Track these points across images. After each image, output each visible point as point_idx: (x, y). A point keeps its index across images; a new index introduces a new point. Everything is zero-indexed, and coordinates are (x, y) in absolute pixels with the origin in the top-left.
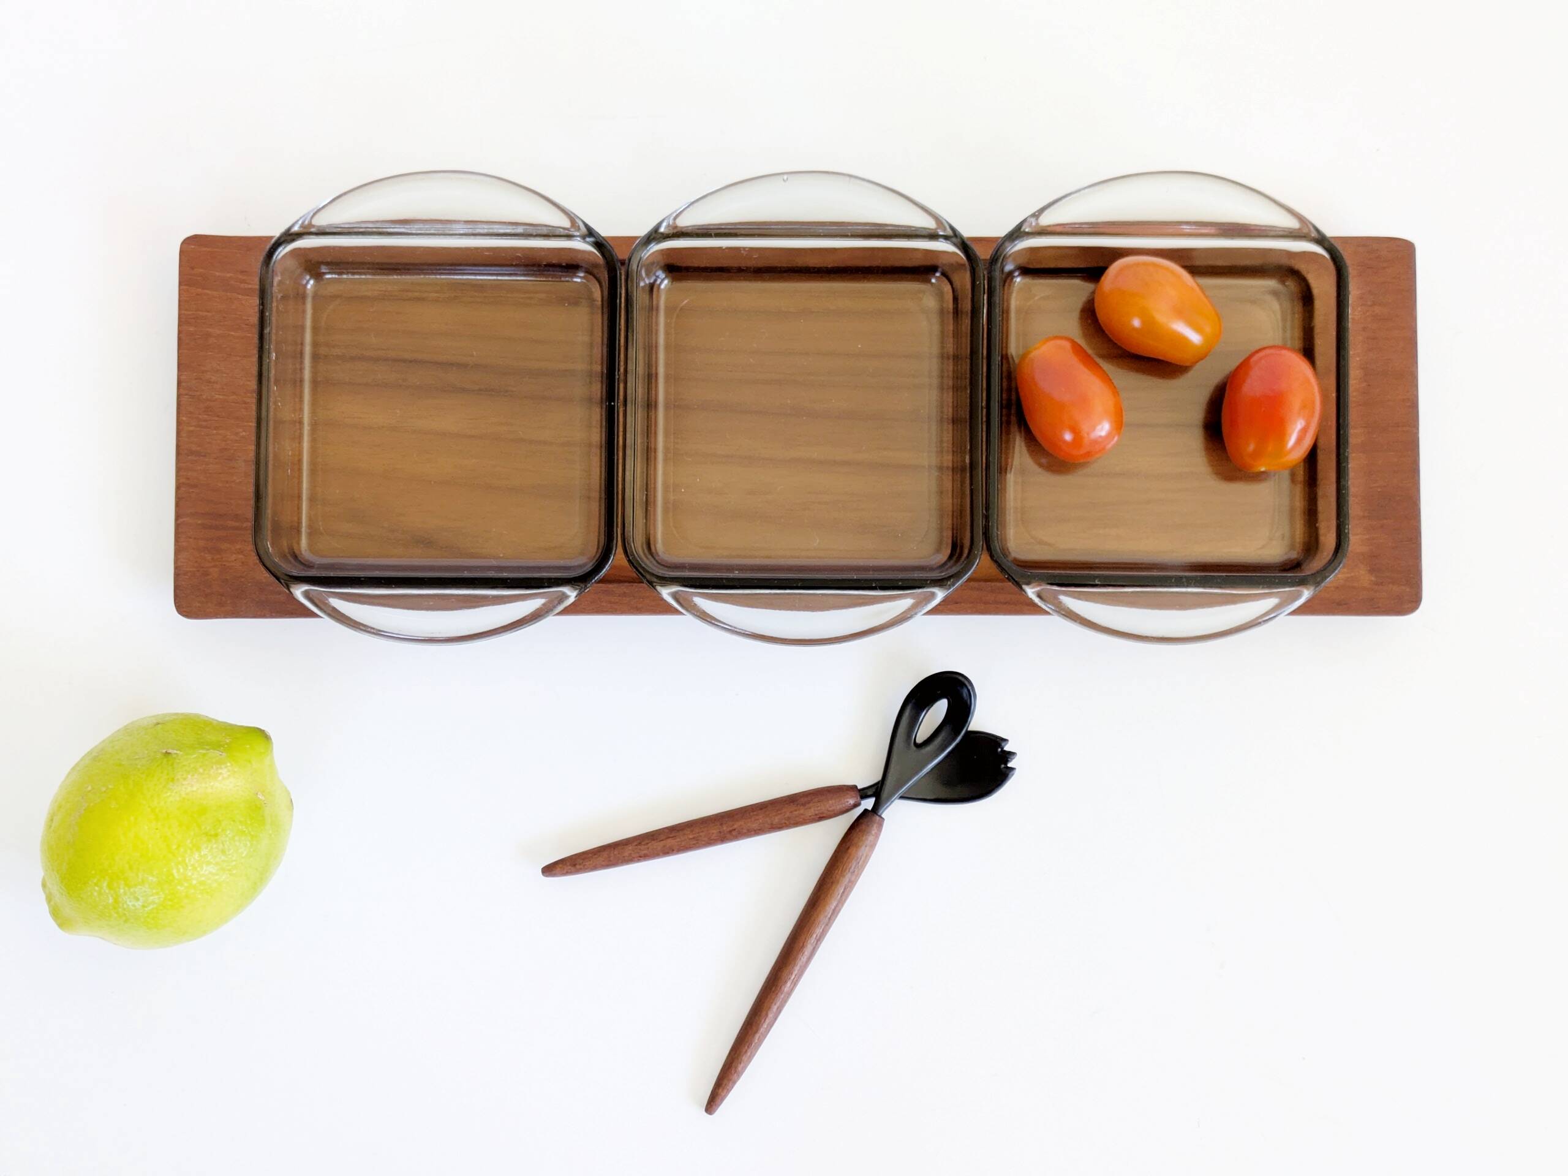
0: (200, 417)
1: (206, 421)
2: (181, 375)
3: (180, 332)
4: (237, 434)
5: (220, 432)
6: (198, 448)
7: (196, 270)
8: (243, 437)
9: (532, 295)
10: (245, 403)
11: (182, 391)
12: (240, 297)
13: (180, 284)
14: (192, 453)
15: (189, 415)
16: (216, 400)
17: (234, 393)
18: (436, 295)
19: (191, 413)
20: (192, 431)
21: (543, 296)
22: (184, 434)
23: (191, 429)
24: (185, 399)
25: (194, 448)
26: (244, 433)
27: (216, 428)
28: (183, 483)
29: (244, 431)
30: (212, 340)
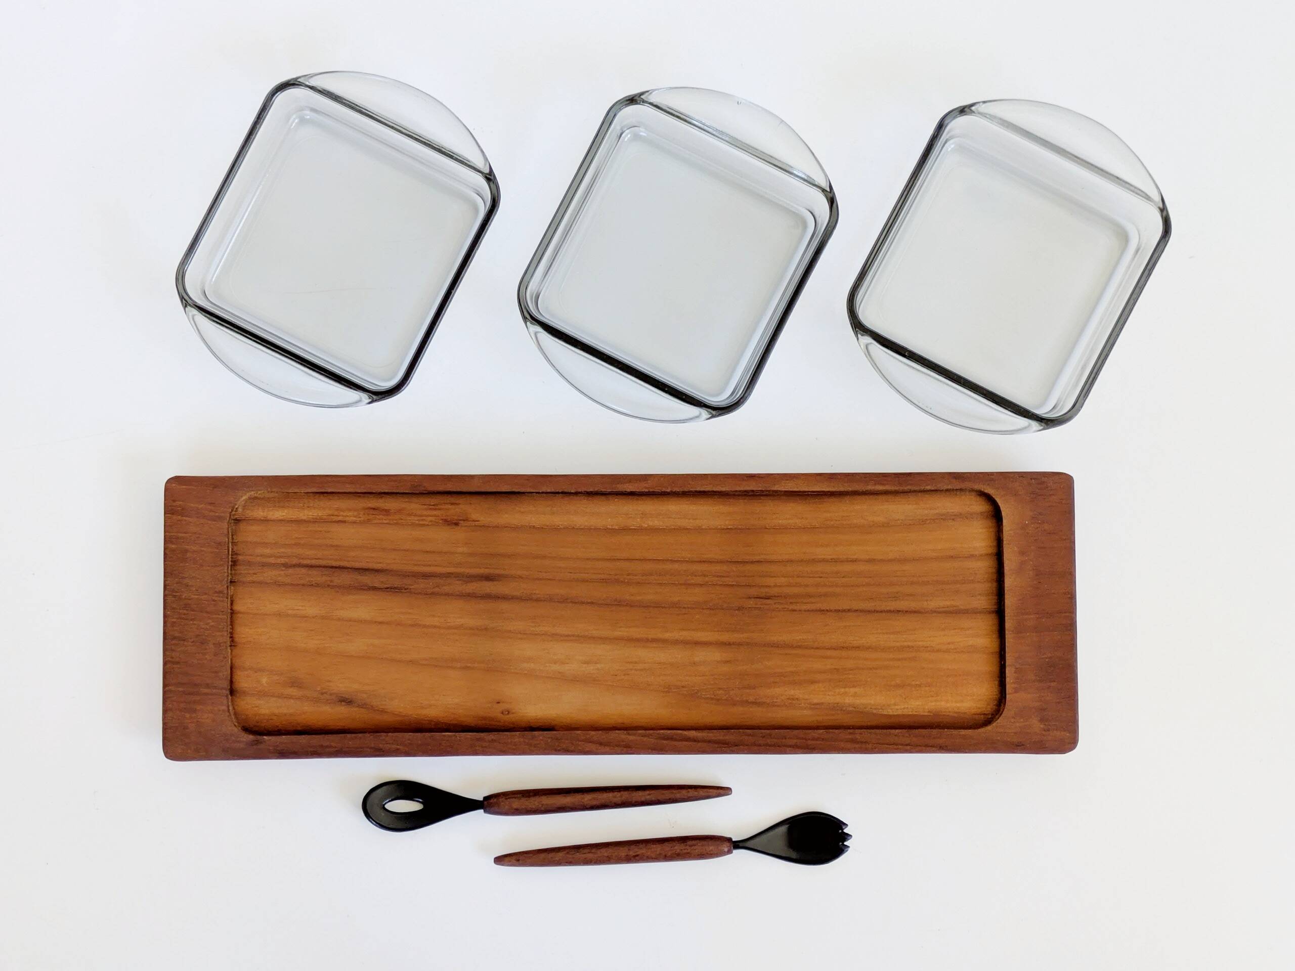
0: (181, 611)
1: (184, 614)
2: (166, 580)
3: (165, 549)
4: (207, 624)
5: (195, 622)
6: (180, 635)
7: (177, 502)
8: (212, 626)
9: (424, 518)
10: (214, 601)
11: (167, 592)
12: (210, 522)
13: (165, 513)
14: (174, 638)
15: (173, 610)
16: (192, 599)
17: (206, 594)
18: (355, 518)
19: (174, 608)
20: (175, 622)
21: (433, 519)
22: (169, 625)
23: (174, 620)
24: (170, 599)
25: (177, 634)
26: (213, 624)
27: (191, 620)
28: (169, 661)
29: (213, 622)
30: (189, 555)
